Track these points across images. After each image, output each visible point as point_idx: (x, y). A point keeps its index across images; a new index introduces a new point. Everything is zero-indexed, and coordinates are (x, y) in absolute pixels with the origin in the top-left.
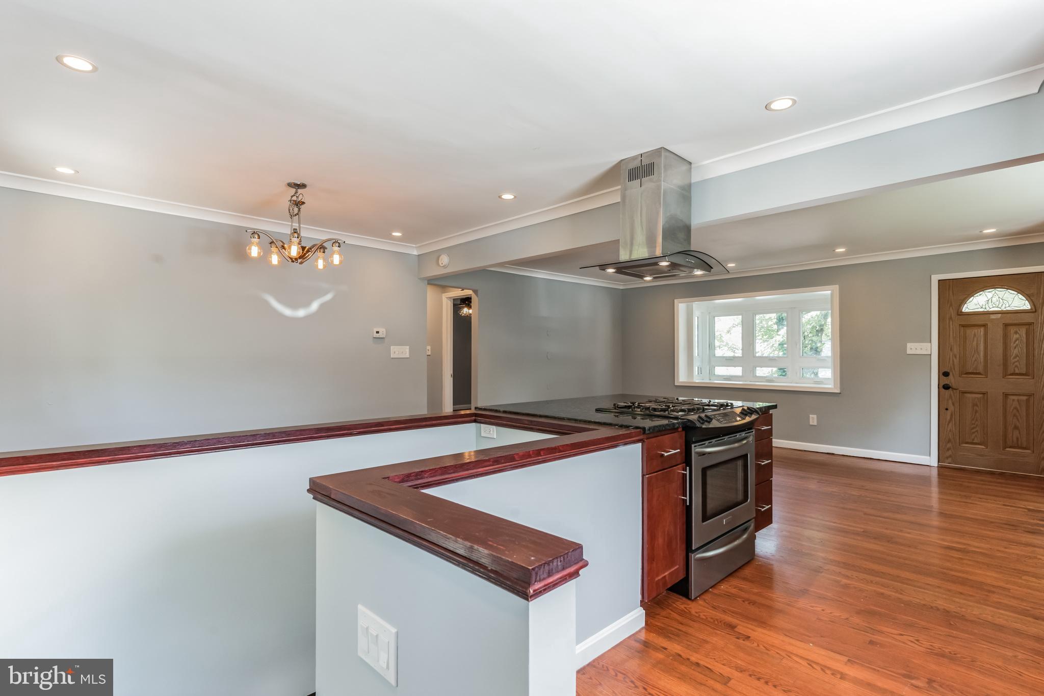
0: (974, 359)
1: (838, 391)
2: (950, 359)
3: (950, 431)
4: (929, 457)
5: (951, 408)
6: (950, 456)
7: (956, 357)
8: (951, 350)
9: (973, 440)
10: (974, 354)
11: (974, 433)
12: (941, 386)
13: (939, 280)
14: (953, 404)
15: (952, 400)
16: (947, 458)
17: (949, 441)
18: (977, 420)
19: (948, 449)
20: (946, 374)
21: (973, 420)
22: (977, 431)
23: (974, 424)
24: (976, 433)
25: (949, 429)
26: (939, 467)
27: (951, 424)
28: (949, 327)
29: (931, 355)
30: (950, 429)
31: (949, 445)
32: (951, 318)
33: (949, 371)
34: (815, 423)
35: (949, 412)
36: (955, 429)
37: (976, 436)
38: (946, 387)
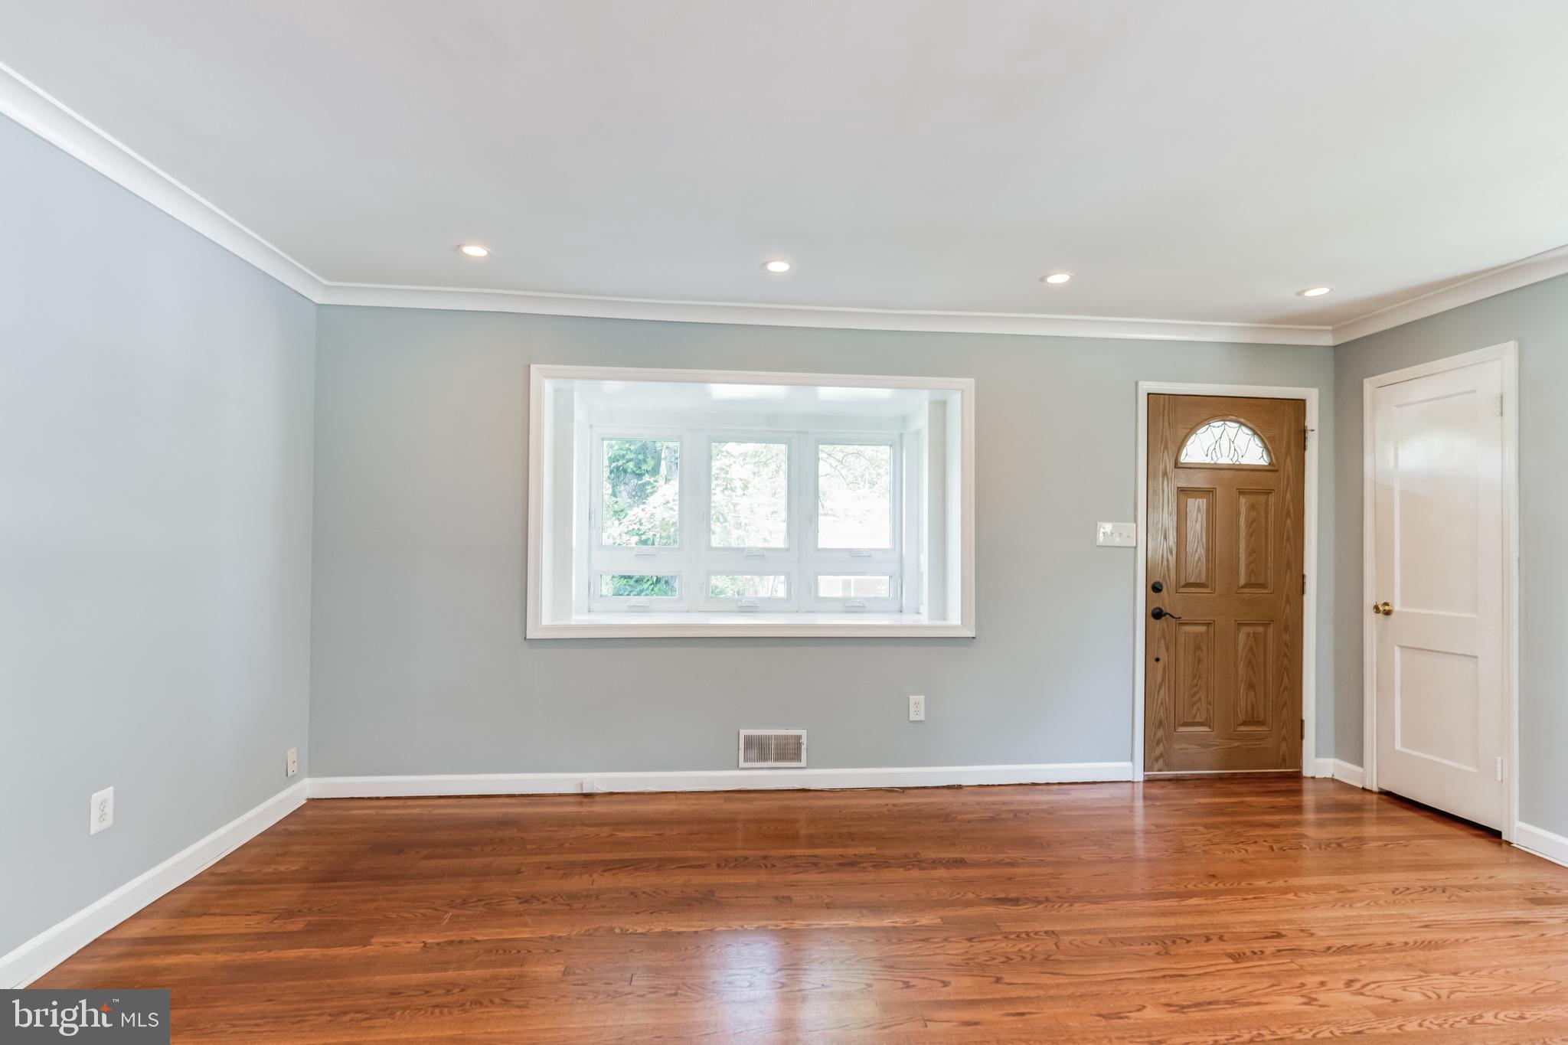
0: (1196, 558)
1: (969, 633)
2: (1162, 557)
3: (1162, 703)
4: (1129, 764)
5: (1163, 657)
6: (1161, 756)
7: (1171, 553)
8: (1165, 538)
9: (1195, 717)
10: (1197, 548)
11: (1195, 703)
12: (1150, 611)
13: (1148, 394)
14: (1167, 649)
15: (1165, 639)
16: (1157, 759)
17: (1161, 724)
18: (1200, 677)
19: (1158, 743)
20: (1156, 588)
21: (1194, 677)
22: (1200, 699)
23: (1196, 685)
24: (1199, 703)
25: (1159, 701)
26: (1148, 781)
27: (1162, 690)
28: (1163, 490)
29: (1136, 548)
30: (1162, 701)
31: (1160, 733)
32: (1165, 474)
33: (1161, 581)
34: (921, 717)
35: (1160, 664)
36: (1169, 698)
37: (1198, 709)
38: (1157, 614)
